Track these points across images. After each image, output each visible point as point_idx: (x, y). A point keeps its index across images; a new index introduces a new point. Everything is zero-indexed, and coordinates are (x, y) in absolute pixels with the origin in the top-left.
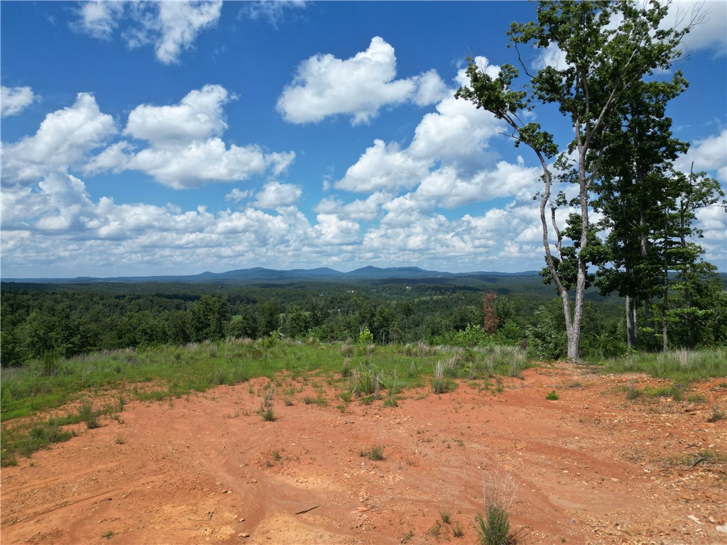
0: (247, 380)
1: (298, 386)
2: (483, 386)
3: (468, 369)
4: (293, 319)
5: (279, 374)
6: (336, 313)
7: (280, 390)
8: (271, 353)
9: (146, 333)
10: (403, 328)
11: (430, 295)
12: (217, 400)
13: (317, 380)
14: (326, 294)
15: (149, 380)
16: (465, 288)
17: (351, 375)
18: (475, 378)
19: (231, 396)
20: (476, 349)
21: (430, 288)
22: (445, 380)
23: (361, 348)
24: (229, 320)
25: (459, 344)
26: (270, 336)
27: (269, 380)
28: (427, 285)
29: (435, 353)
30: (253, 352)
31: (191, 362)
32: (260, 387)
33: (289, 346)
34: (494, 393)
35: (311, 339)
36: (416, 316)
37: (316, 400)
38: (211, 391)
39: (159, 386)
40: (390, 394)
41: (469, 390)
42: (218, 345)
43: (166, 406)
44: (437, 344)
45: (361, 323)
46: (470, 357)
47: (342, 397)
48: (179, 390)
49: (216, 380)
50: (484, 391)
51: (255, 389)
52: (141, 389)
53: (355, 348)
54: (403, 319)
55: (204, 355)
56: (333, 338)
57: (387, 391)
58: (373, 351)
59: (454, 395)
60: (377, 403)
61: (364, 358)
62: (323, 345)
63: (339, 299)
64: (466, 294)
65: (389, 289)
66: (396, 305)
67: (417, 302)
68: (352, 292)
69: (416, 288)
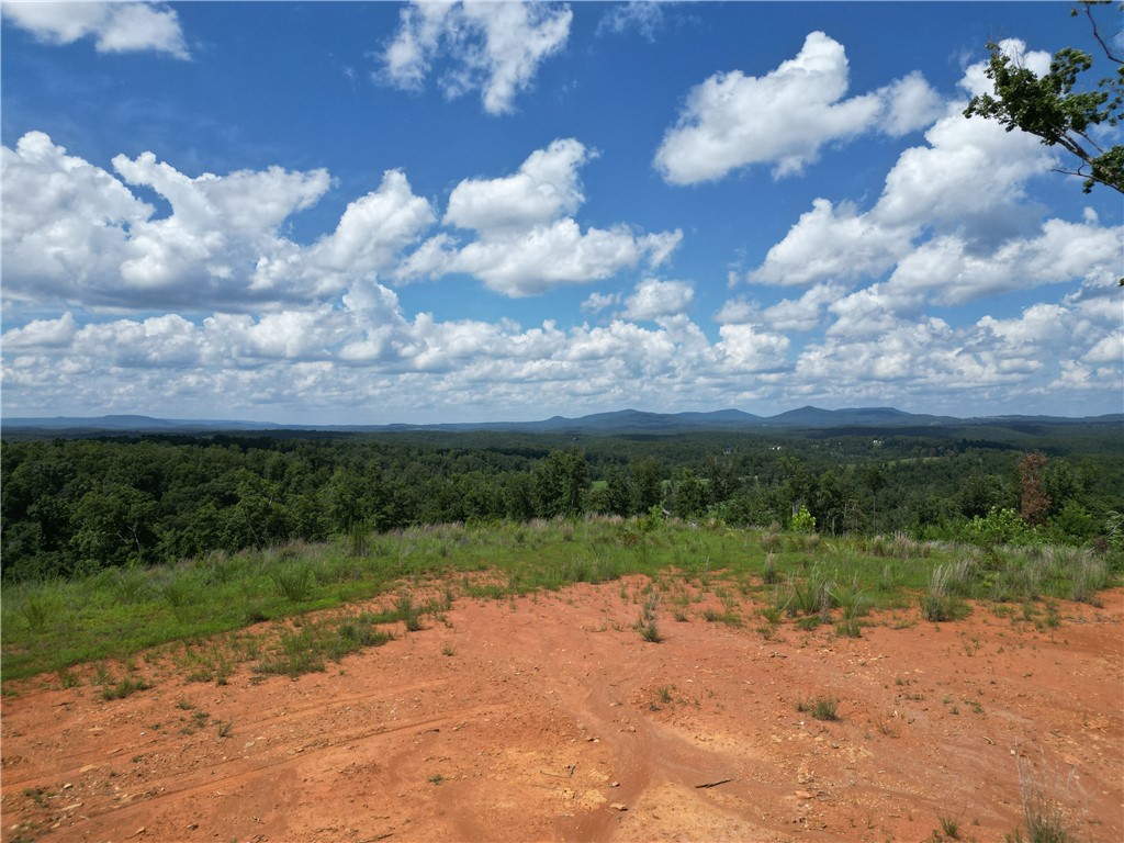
0: (618, 577)
1: (694, 592)
2: (1021, 614)
3: (990, 584)
4: (682, 489)
5: (664, 572)
6: (751, 482)
7: (667, 595)
8: (652, 539)
9: (477, 503)
10: (867, 511)
11: (918, 455)
12: (577, 604)
13: (725, 584)
14: (735, 452)
15: (483, 569)
16: (982, 444)
17: (781, 580)
18: (1004, 600)
19: (595, 600)
20: (1006, 549)
21: (916, 443)
22: (948, 599)
23: (795, 540)
24: (588, 487)
25: (974, 541)
26: (648, 513)
27: (650, 579)
28: (911, 439)
29: (927, 554)
30: (625, 536)
31: (538, 546)
32: (635, 590)
33: (679, 530)
34: (1041, 627)
35: (712, 521)
36: (892, 490)
37: (724, 616)
38: (566, 590)
39: (495, 578)
40: (847, 616)
41: (992, 619)
42: (575, 523)
43: (506, 608)
44: (931, 539)
45: (793, 500)
46: (995, 564)
47: (765, 614)
48: (522, 585)
49: (573, 574)
50: (1022, 623)
51: (630, 591)
52: (474, 580)
53: (784, 538)
54: (867, 496)
55: (556, 537)
56: (748, 521)
57: (843, 610)
58: (815, 544)
59: (963, 626)
60: (825, 628)
61: (801, 556)
62: (732, 532)
63: (755, 460)
64: (985, 455)
65: (842, 445)
66: (856, 471)
67: (893, 467)
68: (778, 448)
69: (890, 443)
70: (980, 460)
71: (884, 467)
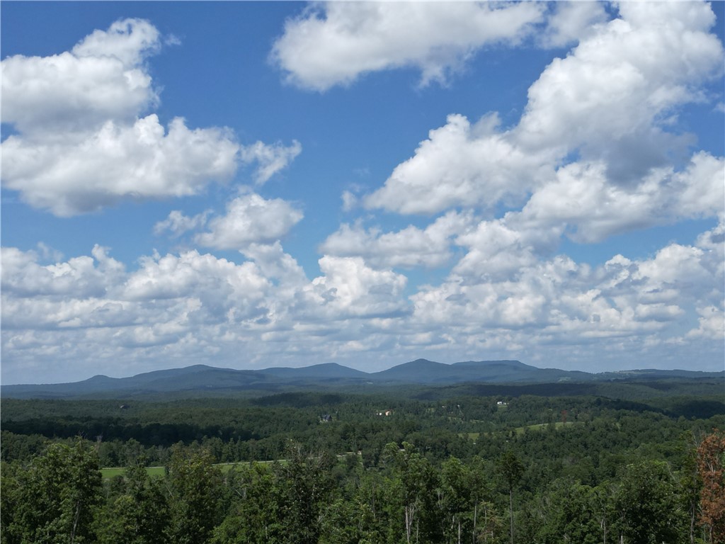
6: (353, 460)
11: (549, 420)
14: (334, 419)
16: (620, 405)
21: (547, 404)
28: (541, 399)
63: (358, 430)
64: (623, 419)
65: (462, 408)
66: (478, 442)
67: (522, 435)
68: (387, 414)
69: (517, 405)
70: (618, 425)
71: (510, 435)
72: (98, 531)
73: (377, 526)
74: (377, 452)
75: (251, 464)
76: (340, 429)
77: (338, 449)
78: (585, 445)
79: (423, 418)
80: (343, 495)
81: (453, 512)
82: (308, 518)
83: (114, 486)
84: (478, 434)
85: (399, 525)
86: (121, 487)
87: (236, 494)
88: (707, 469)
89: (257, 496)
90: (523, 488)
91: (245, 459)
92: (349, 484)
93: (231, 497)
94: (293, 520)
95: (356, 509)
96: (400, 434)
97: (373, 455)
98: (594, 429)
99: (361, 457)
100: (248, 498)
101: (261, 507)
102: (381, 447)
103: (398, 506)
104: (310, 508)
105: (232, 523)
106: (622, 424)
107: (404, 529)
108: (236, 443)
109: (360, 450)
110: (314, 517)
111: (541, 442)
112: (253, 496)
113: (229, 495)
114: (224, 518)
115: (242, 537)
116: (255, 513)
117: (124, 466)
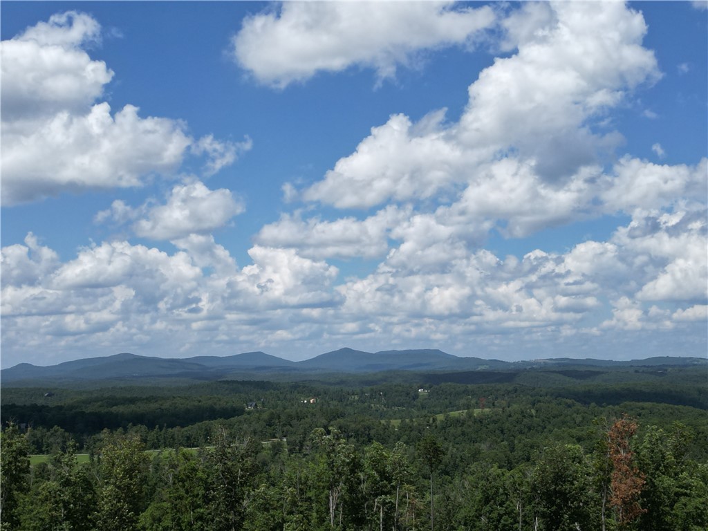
11: (468, 407)
14: (260, 407)
21: (466, 392)
28: (460, 387)
63: (283, 418)
64: (537, 406)
65: (385, 395)
66: (400, 428)
67: (442, 421)
68: (311, 401)
69: (437, 392)
70: (533, 411)
71: (431, 422)
72: (22, 518)
73: (301, 509)
74: (302, 439)
75: (177, 451)
76: (265, 416)
77: (264, 436)
78: (502, 431)
79: (346, 405)
80: (268, 481)
81: (376, 495)
82: (233, 502)
83: (37, 473)
84: (400, 421)
85: (323, 509)
86: (45, 475)
87: (161, 480)
88: (618, 452)
89: (183, 481)
90: (442, 473)
91: (171, 446)
92: (274, 470)
93: (156, 484)
94: (219, 504)
95: (281, 494)
96: (324, 421)
97: (297, 442)
98: (510, 416)
99: (286, 443)
100: (174, 484)
101: (187, 492)
102: (306, 434)
103: (322, 490)
104: (235, 493)
105: (157, 509)
106: (537, 411)
107: (328, 513)
108: (161, 430)
109: (285, 436)
110: (238, 500)
111: (460, 428)
112: (179, 481)
113: (154, 481)
114: (149, 505)
115: (167, 522)
116: (181, 498)
117: (48, 452)
